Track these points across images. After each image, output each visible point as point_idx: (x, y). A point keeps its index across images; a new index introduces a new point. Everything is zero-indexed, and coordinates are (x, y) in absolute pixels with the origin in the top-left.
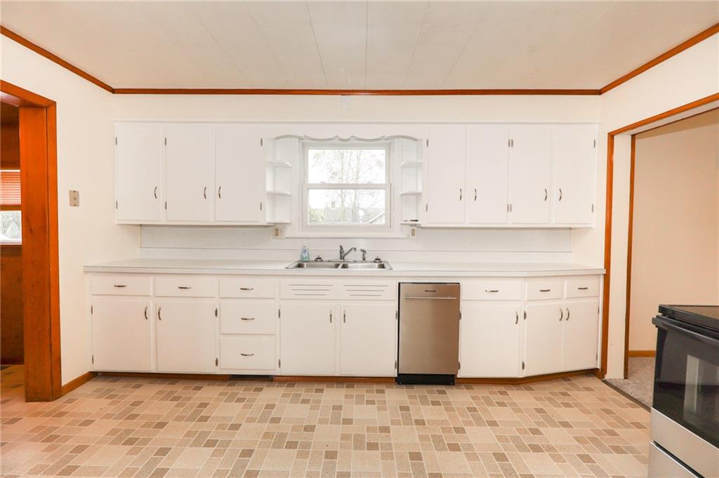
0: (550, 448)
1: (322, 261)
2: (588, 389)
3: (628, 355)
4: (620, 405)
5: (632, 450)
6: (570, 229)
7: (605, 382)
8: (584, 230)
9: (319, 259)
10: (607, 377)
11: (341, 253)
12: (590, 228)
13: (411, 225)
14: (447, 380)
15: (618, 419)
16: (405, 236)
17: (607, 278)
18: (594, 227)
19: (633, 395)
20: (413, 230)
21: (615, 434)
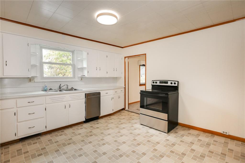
0: (124, 123)
1: (52, 90)
2: (124, 112)
3: (129, 104)
4: (130, 113)
5: (135, 119)
6: (117, 77)
7: (126, 110)
8: (120, 78)
9: (50, 89)
10: (126, 109)
11: (60, 86)
12: (121, 77)
13: (81, 77)
14: (97, 118)
15: (130, 115)
16: (79, 80)
17: (125, 88)
18: (122, 77)
19: (131, 111)
20: (82, 79)
21: (131, 118)
